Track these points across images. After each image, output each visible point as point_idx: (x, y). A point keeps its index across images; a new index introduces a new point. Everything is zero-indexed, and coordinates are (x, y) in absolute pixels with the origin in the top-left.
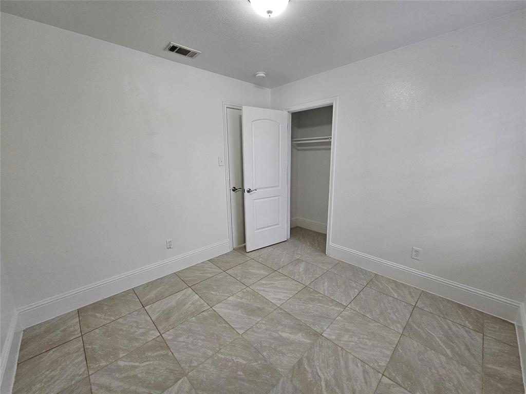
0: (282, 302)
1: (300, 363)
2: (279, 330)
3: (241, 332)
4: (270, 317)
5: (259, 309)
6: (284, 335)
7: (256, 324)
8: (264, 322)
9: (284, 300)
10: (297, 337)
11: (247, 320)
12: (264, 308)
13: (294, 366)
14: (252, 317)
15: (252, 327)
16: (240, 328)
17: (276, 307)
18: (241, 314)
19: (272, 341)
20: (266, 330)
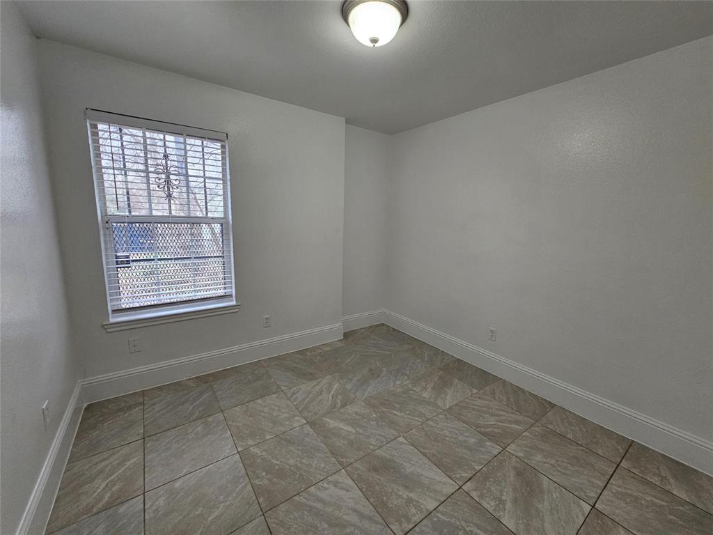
0: (336, 477)
1: (343, 405)
2: (354, 434)
3: (401, 439)
4: (361, 453)
5: (376, 470)
6: (350, 429)
7: (381, 446)
8: (371, 447)
9: (329, 482)
10: (336, 424)
11: (394, 453)
12: (369, 470)
13: (350, 404)
14: (387, 456)
15: (388, 443)
16: (403, 443)
17: (349, 468)
18: (404, 464)
19: (365, 424)
20: (369, 437)
